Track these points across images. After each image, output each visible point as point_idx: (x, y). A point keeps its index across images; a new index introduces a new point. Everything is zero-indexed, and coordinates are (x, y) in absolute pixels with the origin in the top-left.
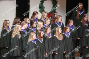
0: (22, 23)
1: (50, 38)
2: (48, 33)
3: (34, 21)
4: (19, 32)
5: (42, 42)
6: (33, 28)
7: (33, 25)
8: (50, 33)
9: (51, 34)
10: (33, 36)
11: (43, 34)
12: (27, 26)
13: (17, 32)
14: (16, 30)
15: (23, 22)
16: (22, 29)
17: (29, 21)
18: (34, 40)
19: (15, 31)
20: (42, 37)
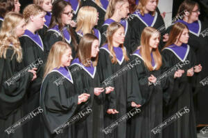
0: (25, 10)
1: (120, 63)
2: (116, 45)
3: (66, 5)
4: (16, 41)
5: (93, 76)
6: (60, 27)
7: (60, 17)
8: (121, 46)
9: (124, 49)
10: (61, 54)
11: (98, 50)
12: (44, 20)
13: (9, 41)
14: (8, 34)
15: (30, 7)
16: (27, 32)
17: (50, 5)
18: (65, 67)
19: (5, 36)
20: (93, 59)
